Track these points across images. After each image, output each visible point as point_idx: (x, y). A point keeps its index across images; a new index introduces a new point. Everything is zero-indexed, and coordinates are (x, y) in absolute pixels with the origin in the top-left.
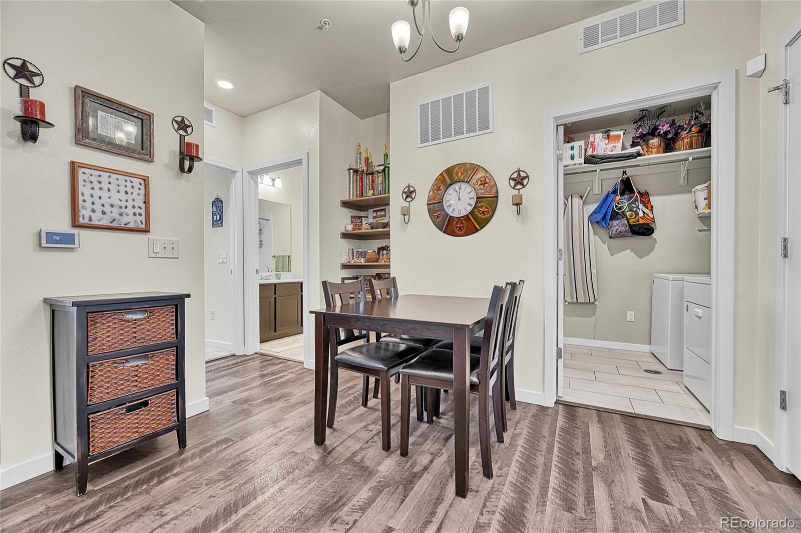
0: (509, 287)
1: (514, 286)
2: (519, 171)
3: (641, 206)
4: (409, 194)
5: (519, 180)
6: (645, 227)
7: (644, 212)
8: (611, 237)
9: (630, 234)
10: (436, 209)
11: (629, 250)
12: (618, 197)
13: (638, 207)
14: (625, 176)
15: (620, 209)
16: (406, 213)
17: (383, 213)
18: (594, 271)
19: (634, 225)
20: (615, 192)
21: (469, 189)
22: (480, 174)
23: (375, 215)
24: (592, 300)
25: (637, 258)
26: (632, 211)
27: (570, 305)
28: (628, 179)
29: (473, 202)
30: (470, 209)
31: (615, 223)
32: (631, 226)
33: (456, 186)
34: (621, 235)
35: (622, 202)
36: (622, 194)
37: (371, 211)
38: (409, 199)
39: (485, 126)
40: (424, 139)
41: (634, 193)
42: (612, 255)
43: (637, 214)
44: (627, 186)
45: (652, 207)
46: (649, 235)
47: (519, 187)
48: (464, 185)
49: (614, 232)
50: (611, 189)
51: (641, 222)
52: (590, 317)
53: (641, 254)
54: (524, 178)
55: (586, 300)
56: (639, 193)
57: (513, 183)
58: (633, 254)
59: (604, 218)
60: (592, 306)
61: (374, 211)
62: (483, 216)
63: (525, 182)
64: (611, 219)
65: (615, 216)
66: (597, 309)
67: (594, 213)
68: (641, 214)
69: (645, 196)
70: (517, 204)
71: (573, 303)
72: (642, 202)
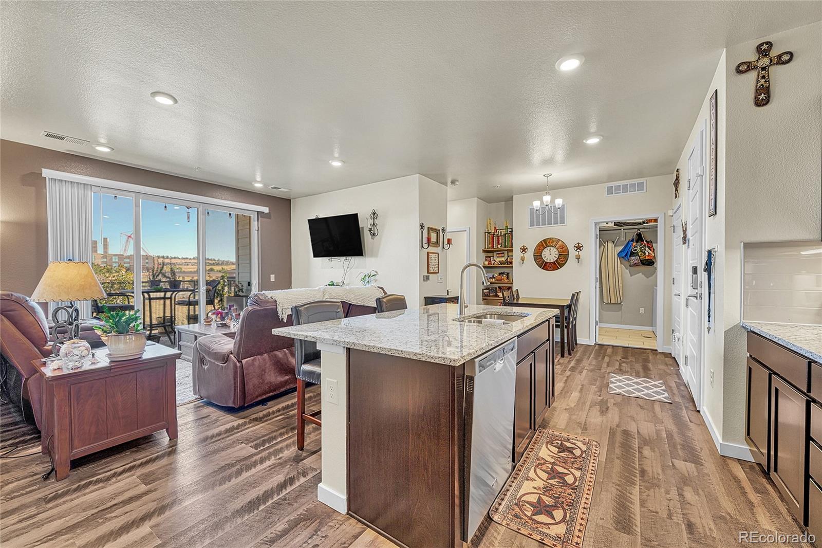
0: (576, 294)
1: (578, 293)
2: (578, 243)
3: (647, 249)
4: (524, 250)
5: (579, 248)
6: (649, 261)
7: (649, 253)
8: (630, 266)
9: (641, 265)
10: (538, 257)
11: (641, 274)
12: (635, 244)
13: (645, 250)
14: (639, 231)
15: (635, 250)
16: (523, 259)
17: (503, 255)
18: (621, 285)
19: (644, 260)
20: (633, 240)
21: (555, 250)
22: (560, 243)
23: (498, 255)
24: (619, 302)
25: (646, 278)
26: (642, 252)
27: (607, 305)
28: (640, 233)
29: (557, 256)
30: (555, 259)
31: (633, 258)
32: (641, 261)
33: (548, 248)
34: (636, 265)
35: (637, 247)
36: (637, 242)
37: (495, 253)
38: (524, 252)
39: (562, 222)
40: (532, 225)
41: (643, 241)
42: (631, 276)
43: (645, 254)
44: (639, 238)
45: (654, 249)
46: (651, 265)
47: (579, 250)
48: (552, 248)
49: (632, 263)
50: (631, 239)
51: (647, 258)
52: (619, 311)
53: (648, 276)
54: (581, 247)
55: (615, 301)
56: (646, 241)
57: (576, 249)
58: (643, 276)
59: (626, 255)
60: (620, 305)
61: (497, 254)
62: (562, 262)
63: (581, 248)
64: (630, 256)
65: (632, 254)
66: (623, 307)
67: (621, 252)
68: (647, 254)
69: (650, 243)
70: (578, 259)
71: (608, 303)
72: (648, 246)
